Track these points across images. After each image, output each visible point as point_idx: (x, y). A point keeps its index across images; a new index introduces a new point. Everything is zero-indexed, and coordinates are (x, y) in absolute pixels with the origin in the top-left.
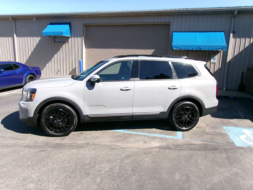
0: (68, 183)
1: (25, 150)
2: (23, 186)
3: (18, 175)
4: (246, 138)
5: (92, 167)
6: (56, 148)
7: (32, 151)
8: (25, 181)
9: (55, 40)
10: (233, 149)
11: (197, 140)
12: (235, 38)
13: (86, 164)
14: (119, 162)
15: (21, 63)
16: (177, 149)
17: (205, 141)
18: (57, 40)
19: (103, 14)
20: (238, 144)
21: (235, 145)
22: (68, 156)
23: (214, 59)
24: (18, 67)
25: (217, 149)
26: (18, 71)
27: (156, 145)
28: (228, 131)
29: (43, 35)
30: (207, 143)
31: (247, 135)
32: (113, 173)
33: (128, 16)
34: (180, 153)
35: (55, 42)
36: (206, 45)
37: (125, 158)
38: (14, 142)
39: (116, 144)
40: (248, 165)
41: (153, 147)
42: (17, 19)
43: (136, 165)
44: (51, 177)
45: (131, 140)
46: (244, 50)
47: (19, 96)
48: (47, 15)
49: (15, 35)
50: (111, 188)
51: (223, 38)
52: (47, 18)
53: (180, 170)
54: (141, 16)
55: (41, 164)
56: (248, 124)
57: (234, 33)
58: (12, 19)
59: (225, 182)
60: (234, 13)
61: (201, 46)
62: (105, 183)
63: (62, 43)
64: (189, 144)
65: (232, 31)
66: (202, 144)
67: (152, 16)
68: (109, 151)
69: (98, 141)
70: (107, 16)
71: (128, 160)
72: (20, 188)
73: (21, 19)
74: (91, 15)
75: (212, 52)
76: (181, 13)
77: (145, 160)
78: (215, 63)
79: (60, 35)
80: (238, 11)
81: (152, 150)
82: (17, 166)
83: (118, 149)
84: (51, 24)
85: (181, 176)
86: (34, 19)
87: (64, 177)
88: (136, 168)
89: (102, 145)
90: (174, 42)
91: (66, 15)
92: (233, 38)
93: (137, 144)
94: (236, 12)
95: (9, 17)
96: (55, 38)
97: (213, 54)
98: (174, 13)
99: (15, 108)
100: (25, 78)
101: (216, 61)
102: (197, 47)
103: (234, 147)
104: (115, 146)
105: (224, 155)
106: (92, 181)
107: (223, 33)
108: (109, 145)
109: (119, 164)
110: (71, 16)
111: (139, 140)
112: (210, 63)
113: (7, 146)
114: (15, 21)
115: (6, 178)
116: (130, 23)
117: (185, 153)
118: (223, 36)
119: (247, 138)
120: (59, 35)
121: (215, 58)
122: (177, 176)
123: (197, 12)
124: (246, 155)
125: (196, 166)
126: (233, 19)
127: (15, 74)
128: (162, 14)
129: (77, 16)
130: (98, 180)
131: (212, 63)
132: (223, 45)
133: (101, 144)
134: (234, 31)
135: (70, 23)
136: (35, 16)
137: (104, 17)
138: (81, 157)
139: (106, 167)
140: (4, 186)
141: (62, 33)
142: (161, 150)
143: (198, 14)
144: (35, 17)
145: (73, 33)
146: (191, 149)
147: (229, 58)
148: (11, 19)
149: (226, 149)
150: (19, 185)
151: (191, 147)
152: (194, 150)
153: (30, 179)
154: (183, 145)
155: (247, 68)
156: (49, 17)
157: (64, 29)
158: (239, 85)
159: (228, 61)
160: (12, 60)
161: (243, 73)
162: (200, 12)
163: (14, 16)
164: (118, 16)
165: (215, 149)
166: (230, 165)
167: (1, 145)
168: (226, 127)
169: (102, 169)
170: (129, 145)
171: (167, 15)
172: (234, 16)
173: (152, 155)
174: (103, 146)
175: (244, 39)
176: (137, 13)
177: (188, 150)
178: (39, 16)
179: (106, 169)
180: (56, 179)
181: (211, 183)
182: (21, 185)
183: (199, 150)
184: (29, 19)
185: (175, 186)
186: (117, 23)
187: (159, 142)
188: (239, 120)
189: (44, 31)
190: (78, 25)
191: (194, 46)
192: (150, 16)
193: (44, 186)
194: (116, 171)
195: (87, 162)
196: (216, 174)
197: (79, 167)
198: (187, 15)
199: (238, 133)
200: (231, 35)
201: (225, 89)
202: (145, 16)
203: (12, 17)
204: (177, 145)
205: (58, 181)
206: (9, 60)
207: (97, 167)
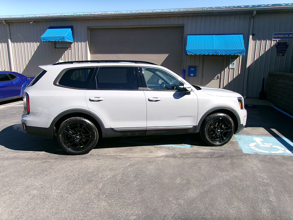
0: (71, 188)
1: (27, 162)
2: (26, 193)
3: (20, 184)
4: (255, 146)
5: (95, 175)
6: (58, 159)
7: (34, 163)
8: (28, 188)
9: (56, 46)
10: (240, 155)
11: (205, 149)
12: (254, 40)
13: (89, 172)
14: (122, 171)
15: (18, 73)
16: (183, 158)
17: (212, 150)
18: (58, 46)
19: (109, 16)
20: (245, 151)
21: (243, 152)
22: (70, 166)
23: (232, 64)
24: (15, 77)
25: (224, 156)
26: (14, 81)
27: (162, 155)
28: (239, 140)
29: (41, 41)
30: (215, 151)
31: (257, 142)
32: (116, 180)
33: (137, 18)
34: (185, 161)
35: (55, 48)
36: (223, 49)
37: (128, 167)
38: (15, 155)
39: (121, 154)
40: (250, 169)
41: (159, 157)
42: (12, 22)
43: (139, 173)
44: (54, 184)
45: (136, 150)
46: (265, 55)
47: (17, 109)
48: (46, 18)
49: (9, 40)
50: (112, 191)
51: (241, 41)
52: (46, 21)
53: (182, 175)
54: (151, 17)
55: (43, 174)
56: (261, 132)
57: (253, 35)
58: (6, 23)
59: (223, 184)
60: (253, 13)
61: (218, 50)
62: (106, 188)
63: (64, 49)
64: (195, 153)
65: (251, 32)
66: (209, 153)
67: (164, 17)
68: (113, 161)
69: (103, 152)
70: (114, 18)
71: (131, 168)
72: (23, 194)
73: (17, 22)
74: (96, 18)
75: (231, 56)
76: (196, 13)
77: (149, 167)
78: (234, 69)
79: (61, 41)
80: (257, 11)
81: (157, 159)
82: (19, 176)
83: (123, 159)
84: (50, 28)
85: (182, 180)
86: (31, 23)
87: (66, 184)
88: (139, 175)
89: (107, 155)
90: (188, 46)
91: (68, 18)
92: (253, 40)
93: (142, 153)
94: (255, 13)
95: (2, 21)
96: (55, 44)
97: (231, 59)
98: (188, 14)
99: (13, 122)
100: (22, 89)
101: (234, 67)
102: (213, 51)
103: (241, 154)
104: (120, 156)
105: (229, 161)
106: (94, 187)
107: (241, 36)
108: (114, 156)
109: (122, 172)
110: (73, 19)
111: (145, 150)
112: (229, 68)
113: (7, 159)
114: (9, 25)
115: (9, 187)
116: (140, 25)
117: (190, 161)
118: (241, 39)
119: (257, 146)
120: (59, 41)
121: (234, 64)
122: (178, 181)
123: (212, 13)
124: (250, 160)
125: (198, 171)
126: (252, 20)
127: (12, 85)
128: (175, 15)
129: (80, 19)
130: (100, 186)
131: (231, 69)
132: (241, 49)
133: (105, 155)
134: (253, 33)
135: (73, 26)
136: (32, 19)
137: (111, 19)
138: (84, 167)
139: (109, 174)
140: (8, 193)
141: (63, 38)
142: (166, 159)
143: (214, 15)
144: (33, 21)
145: (76, 37)
146: (197, 157)
147: (249, 63)
148: (4, 23)
149: (232, 156)
150: (22, 192)
151: (197, 155)
152: (200, 158)
153: (33, 187)
154: (190, 154)
155: (269, 74)
156: (48, 20)
157: (66, 34)
158: (260, 93)
159: (248, 66)
160: (7, 70)
161: (264, 79)
162: (216, 13)
163: (8, 19)
164: (126, 18)
165: (221, 156)
166: (232, 170)
167: (1, 158)
168: (238, 136)
169: (105, 176)
170: (134, 155)
171: (180, 16)
172: (253, 17)
173: (157, 163)
174: (107, 157)
175: (264, 41)
176: (147, 14)
177: (194, 158)
178: (37, 19)
179: (109, 177)
180: (59, 186)
181: (209, 185)
182: (25, 191)
183: (205, 158)
184: (25, 22)
185: (174, 188)
186: (125, 26)
187: (165, 151)
188: (253, 128)
189: (43, 36)
190: (82, 29)
191: (210, 50)
192: (161, 17)
193: (48, 192)
194: (119, 178)
195: (90, 171)
196: (216, 177)
197: (82, 175)
198: (202, 16)
199: (249, 141)
200: (251, 37)
201: (246, 97)
202: (155, 17)
203: (5, 21)
204: (183, 154)
205: (60, 188)
206: (3, 70)
207: (100, 175)
